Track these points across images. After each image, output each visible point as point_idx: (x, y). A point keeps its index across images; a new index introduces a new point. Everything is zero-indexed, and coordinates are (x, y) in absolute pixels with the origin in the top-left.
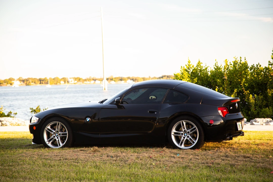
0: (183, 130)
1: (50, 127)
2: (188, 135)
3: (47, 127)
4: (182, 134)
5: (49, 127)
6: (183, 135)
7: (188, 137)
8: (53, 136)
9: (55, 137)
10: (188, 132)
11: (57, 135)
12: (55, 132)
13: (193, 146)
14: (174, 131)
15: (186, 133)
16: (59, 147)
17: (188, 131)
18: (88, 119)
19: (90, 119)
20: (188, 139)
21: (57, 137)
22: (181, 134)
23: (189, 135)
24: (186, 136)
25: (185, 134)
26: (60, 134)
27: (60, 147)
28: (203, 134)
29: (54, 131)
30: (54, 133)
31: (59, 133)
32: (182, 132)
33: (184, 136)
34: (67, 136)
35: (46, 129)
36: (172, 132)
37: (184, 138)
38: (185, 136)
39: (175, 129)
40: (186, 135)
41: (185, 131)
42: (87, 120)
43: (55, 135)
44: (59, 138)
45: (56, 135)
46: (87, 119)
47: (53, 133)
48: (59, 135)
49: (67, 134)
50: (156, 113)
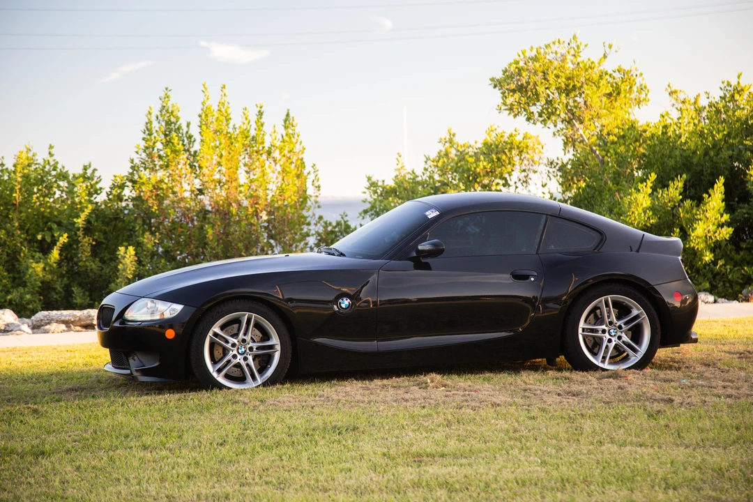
2: (619, 334)
4: (604, 331)
6: (607, 334)
10: (620, 327)
11: (243, 350)
18: (345, 303)
19: (349, 300)
26: (251, 349)
30: (234, 345)
33: (610, 337)
37: (610, 341)
38: (612, 336)
40: (613, 334)
42: (343, 306)
43: (235, 352)
46: (341, 301)
47: (230, 344)
48: (248, 351)
50: (532, 279)
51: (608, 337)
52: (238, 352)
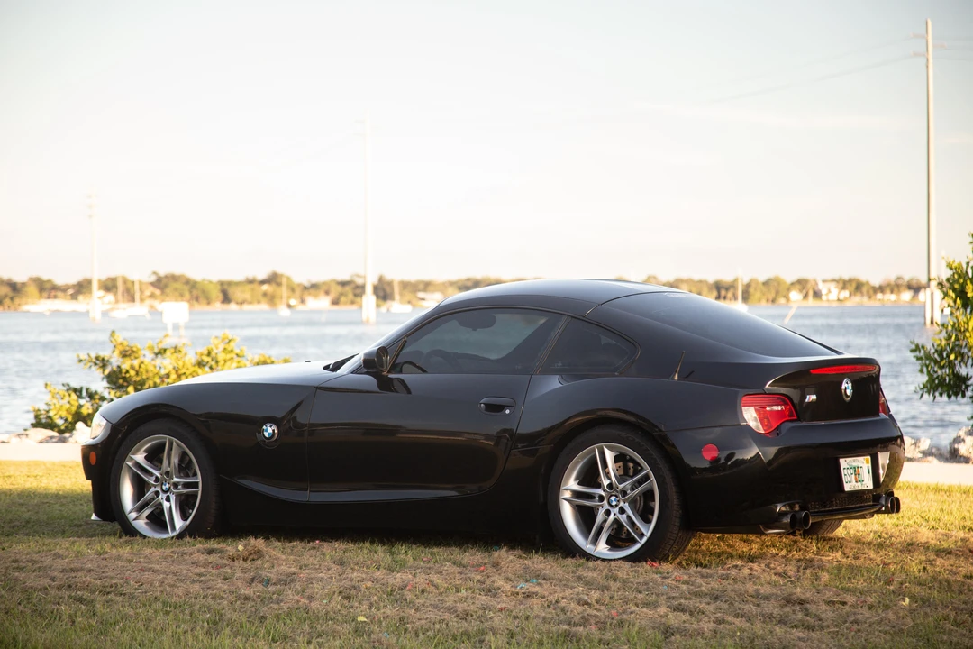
0: (606, 483)
1: (146, 457)
2: (622, 504)
3: (133, 454)
5: (140, 457)
7: (622, 511)
8: (153, 489)
9: (160, 497)
10: (624, 493)
11: (167, 486)
12: (159, 476)
13: (637, 547)
14: (571, 484)
15: (617, 496)
16: (171, 534)
17: (621, 486)
19: (274, 427)
20: (623, 518)
21: (165, 496)
22: (597, 498)
23: (627, 504)
24: (616, 505)
25: (613, 498)
26: (176, 485)
27: (175, 534)
28: (675, 501)
29: (157, 474)
30: (157, 480)
31: (172, 481)
32: (600, 492)
34: (197, 492)
35: (130, 464)
36: (562, 488)
38: (612, 506)
39: (576, 479)
40: (614, 503)
41: (610, 486)
42: (266, 434)
43: (159, 489)
44: (173, 498)
45: (164, 488)
46: (264, 427)
49: (198, 483)
50: (508, 412)
51: (606, 507)
52: (162, 489)
